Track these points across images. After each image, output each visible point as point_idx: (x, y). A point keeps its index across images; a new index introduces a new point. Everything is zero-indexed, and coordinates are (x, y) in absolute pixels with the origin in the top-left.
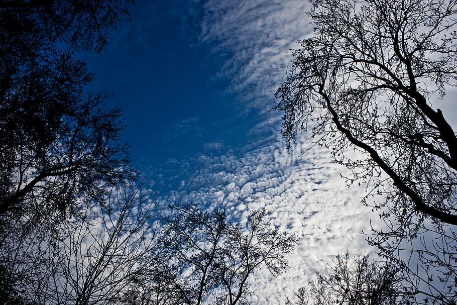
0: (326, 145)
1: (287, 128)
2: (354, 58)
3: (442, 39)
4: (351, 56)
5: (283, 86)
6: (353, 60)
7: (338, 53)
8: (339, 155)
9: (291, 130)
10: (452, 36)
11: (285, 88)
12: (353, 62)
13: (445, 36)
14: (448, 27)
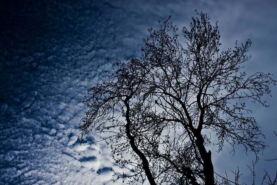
0: (111, 146)
1: (85, 123)
2: (164, 91)
3: (234, 106)
4: (163, 88)
5: (98, 86)
6: (163, 92)
7: (155, 82)
8: (118, 155)
9: (88, 126)
10: (241, 106)
11: (99, 89)
12: (163, 93)
13: (237, 104)
14: (240, 97)
